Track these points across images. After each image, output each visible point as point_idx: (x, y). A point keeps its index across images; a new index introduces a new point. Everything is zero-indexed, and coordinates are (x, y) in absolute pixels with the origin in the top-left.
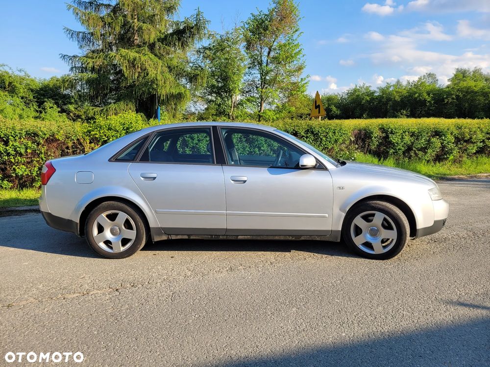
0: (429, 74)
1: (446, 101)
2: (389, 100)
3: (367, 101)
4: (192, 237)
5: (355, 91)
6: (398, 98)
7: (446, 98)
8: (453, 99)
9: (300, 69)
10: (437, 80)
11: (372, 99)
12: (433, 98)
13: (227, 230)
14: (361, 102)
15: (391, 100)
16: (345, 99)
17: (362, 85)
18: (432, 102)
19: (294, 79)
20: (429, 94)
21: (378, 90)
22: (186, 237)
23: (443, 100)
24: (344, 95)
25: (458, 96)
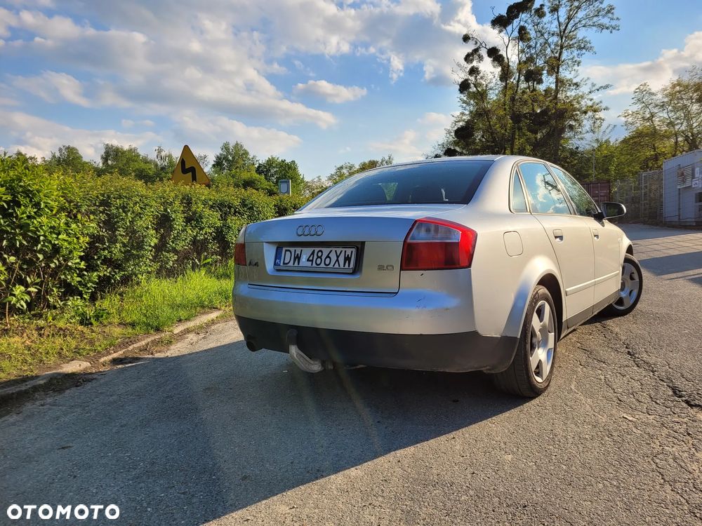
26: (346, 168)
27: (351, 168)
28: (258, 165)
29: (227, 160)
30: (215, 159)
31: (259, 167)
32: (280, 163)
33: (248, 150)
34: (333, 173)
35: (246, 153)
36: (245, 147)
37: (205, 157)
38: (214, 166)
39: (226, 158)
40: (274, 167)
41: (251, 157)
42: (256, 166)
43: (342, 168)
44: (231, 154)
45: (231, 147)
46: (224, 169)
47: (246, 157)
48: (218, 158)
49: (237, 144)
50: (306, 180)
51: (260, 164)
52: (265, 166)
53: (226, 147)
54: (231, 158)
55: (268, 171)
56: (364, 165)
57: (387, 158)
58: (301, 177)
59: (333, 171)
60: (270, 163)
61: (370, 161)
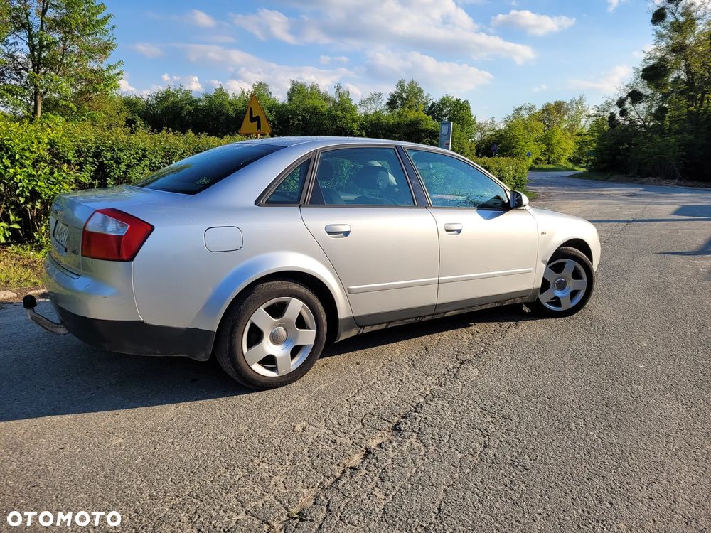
0: (261, 84)
1: (291, 122)
2: (220, 113)
3: (189, 111)
4: (391, 325)
5: (168, 95)
6: (231, 112)
7: (292, 118)
8: (299, 120)
9: (106, 48)
10: (270, 93)
11: (196, 110)
12: (276, 117)
13: (436, 306)
14: (180, 113)
15: (223, 115)
16: (151, 105)
17: (178, 88)
18: (276, 122)
19: (92, 65)
20: (271, 112)
21: (202, 97)
22: (383, 326)
23: (287, 121)
24: (150, 99)
25: (304, 117)
26: (526, 109)
27: (531, 109)
28: (431, 104)
29: (401, 98)
30: (389, 97)
31: (432, 106)
32: (454, 103)
33: (423, 88)
34: (510, 114)
35: (421, 91)
36: (420, 85)
37: (380, 94)
38: (388, 103)
39: (400, 96)
40: (448, 107)
41: (425, 95)
42: (429, 105)
43: (521, 109)
44: (405, 92)
45: (406, 85)
46: (398, 107)
47: (420, 96)
48: (392, 96)
49: (412, 82)
50: (478, 121)
51: (433, 103)
52: (439, 106)
53: (401, 85)
54: (405, 96)
55: (441, 110)
56: (548, 106)
57: (578, 99)
58: (473, 118)
59: (511, 112)
60: (444, 102)
61: (556, 102)
